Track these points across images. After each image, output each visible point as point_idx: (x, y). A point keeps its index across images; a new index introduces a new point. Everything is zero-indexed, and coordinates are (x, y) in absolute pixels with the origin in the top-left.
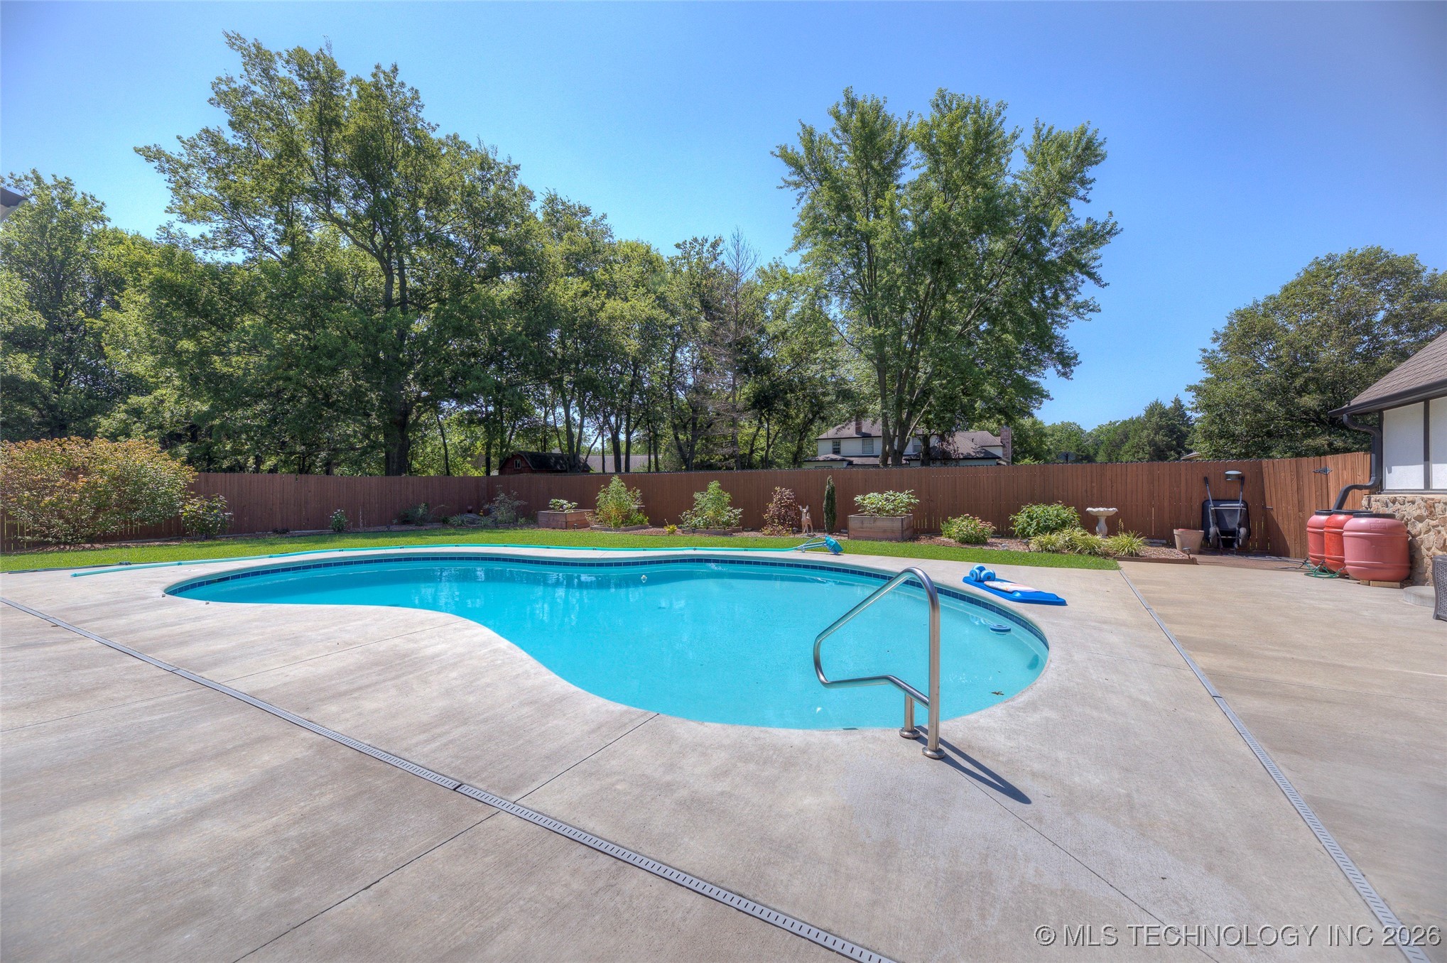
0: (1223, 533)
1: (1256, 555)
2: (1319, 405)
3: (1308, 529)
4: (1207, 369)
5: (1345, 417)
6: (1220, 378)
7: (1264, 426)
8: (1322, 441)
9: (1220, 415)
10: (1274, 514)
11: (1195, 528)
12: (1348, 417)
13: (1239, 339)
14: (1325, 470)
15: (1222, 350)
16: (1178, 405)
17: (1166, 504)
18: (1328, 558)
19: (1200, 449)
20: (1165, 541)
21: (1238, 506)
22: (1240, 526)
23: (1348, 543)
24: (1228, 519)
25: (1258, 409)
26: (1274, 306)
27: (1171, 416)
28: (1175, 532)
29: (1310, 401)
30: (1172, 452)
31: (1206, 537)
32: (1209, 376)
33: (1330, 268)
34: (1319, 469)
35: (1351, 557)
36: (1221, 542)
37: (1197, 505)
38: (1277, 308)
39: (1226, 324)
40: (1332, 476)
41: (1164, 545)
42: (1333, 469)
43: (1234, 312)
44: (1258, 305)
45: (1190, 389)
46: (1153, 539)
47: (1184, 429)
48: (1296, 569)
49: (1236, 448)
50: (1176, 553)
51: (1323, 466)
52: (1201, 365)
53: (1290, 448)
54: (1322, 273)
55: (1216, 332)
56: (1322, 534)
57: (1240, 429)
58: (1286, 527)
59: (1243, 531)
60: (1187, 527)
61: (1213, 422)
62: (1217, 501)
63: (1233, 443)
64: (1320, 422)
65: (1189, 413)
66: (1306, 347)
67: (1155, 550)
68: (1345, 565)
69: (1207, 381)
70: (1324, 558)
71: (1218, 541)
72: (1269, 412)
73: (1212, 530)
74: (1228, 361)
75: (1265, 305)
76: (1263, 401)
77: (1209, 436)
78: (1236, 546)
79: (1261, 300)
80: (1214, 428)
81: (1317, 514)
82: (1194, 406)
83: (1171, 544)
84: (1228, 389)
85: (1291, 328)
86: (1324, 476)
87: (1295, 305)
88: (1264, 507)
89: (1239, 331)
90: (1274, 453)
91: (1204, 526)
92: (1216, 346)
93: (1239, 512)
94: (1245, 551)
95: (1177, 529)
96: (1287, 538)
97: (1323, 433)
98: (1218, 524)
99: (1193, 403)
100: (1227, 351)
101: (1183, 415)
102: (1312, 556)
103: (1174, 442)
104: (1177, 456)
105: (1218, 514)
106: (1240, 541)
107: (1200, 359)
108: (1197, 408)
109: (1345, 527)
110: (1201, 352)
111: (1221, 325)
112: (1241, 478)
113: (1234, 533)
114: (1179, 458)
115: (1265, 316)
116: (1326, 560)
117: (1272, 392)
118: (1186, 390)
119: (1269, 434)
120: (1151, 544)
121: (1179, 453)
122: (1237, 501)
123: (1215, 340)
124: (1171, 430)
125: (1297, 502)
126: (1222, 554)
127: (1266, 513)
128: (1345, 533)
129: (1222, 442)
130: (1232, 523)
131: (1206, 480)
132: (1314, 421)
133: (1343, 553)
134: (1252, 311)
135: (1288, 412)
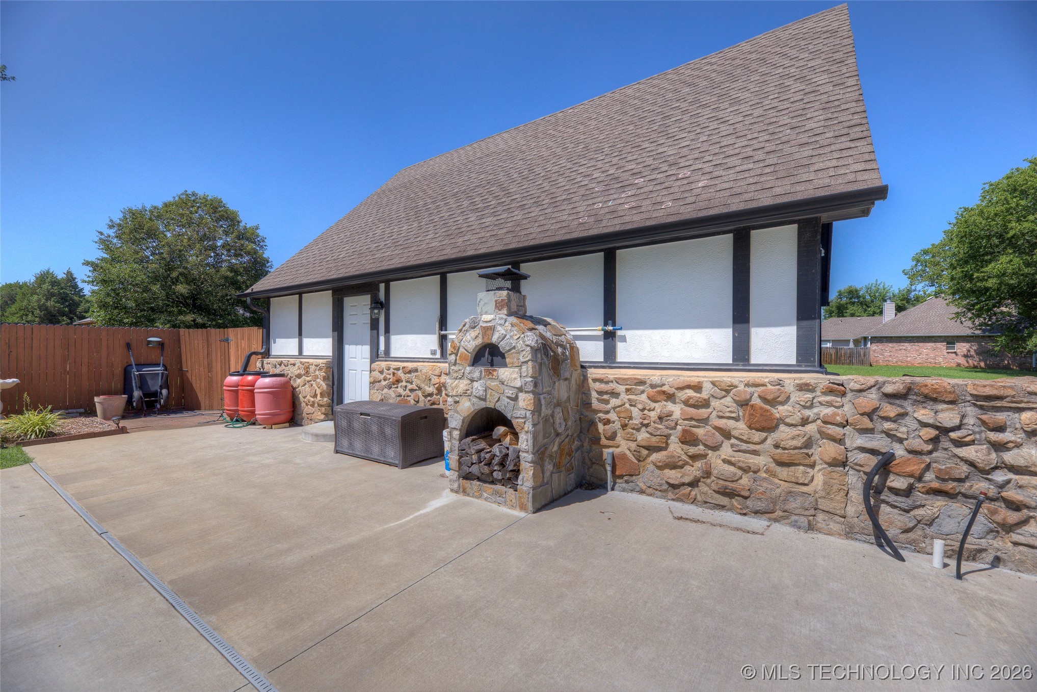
0: (146, 395)
1: (175, 412)
2: (188, 293)
3: (224, 388)
4: (102, 249)
5: (248, 300)
6: (114, 260)
7: (148, 303)
8: (189, 318)
9: (114, 290)
10: (189, 375)
11: (116, 393)
12: (251, 300)
13: (131, 232)
14: (227, 340)
15: (117, 237)
16: (70, 277)
17: (84, 370)
18: (242, 411)
19: (95, 317)
20: (82, 410)
21: (159, 369)
22: (161, 387)
23: (258, 399)
24: (150, 382)
25: (146, 290)
26: (158, 214)
27: (63, 285)
28: (96, 399)
29: (182, 289)
30: (65, 318)
31: (130, 401)
32: (105, 256)
33: (194, 201)
34: (223, 338)
35: (261, 408)
36: (144, 405)
37: (119, 370)
38: (159, 217)
39: (121, 216)
40: (232, 344)
41: (81, 415)
42: (233, 339)
43: (127, 209)
44: (146, 210)
45: (87, 263)
46: (67, 409)
47: (76, 298)
48: (214, 423)
49: (127, 318)
50: (97, 423)
51: (226, 336)
52: (97, 244)
53: (169, 321)
54: (188, 202)
55: (111, 221)
56: (236, 392)
57: (131, 304)
58: (199, 385)
59: (164, 392)
60: (109, 392)
61: (108, 295)
62: (140, 365)
63: (125, 313)
64: (186, 305)
65: (81, 285)
66: (180, 251)
67: (72, 423)
68: (256, 415)
69: (103, 259)
70: (238, 410)
71: (142, 402)
72: (155, 293)
73: (137, 394)
74: (121, 247)
75: (151, 212)
76: (149, 283)
77: (103, 306)
78: (158, 406)
79: (148, 207)
80: (109, 300)
81: (231, 375)
82: (91, 279)
83: (90, 412)
84: (122, 270)
85: (169, 235)
86: (226, 344)
87: (172, 219)
88: (181, 369)
89: (131, 225)
90: (157, 324)
91: (126, 389)
92: (111, 232)
93: (160, 375)
94: (166, 410)
95: (98, 395)
96: (199, 395)
97: (190, 313)
98: (141, 388)
99: (89, 277)
100: (120, 238)
101: (75, 286)
102: (227, 410)
103: (67, 309)
104: (69, 321)
105: (142, 378)
106: (162, 401)
107: (97, 239)
108: (93, 282)
109: (255, 387)
110: (98, 234)
111: (117, 217)
112: (161, 345)
113: (155, 394)
114: (71, 323)
115: (150, 219)
116: (240, 412)
117: (155, 278)
118: (83, 264)
119: (153, 309)
120: (68, 415)
121: (71, 319)
122: (158, 365)
123: (111, 227)
124: (64, 298)
125: (207, 365)
126: (145, 416)
127: (182, 373)
128: (256, 391)
129: (116, 311)
130: (154, 385)
131: (128, 346)
132: (181, 303)
133: (253, 405)
134: (142, 212)
135: (167, 295)
